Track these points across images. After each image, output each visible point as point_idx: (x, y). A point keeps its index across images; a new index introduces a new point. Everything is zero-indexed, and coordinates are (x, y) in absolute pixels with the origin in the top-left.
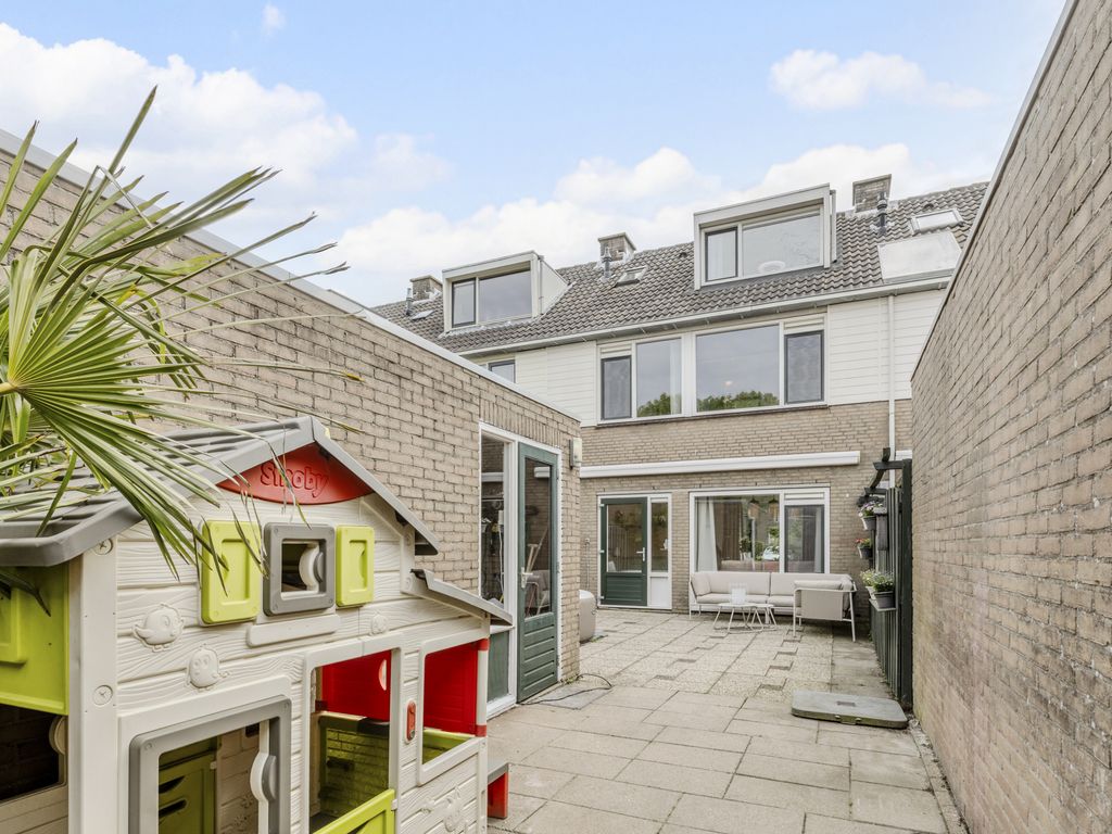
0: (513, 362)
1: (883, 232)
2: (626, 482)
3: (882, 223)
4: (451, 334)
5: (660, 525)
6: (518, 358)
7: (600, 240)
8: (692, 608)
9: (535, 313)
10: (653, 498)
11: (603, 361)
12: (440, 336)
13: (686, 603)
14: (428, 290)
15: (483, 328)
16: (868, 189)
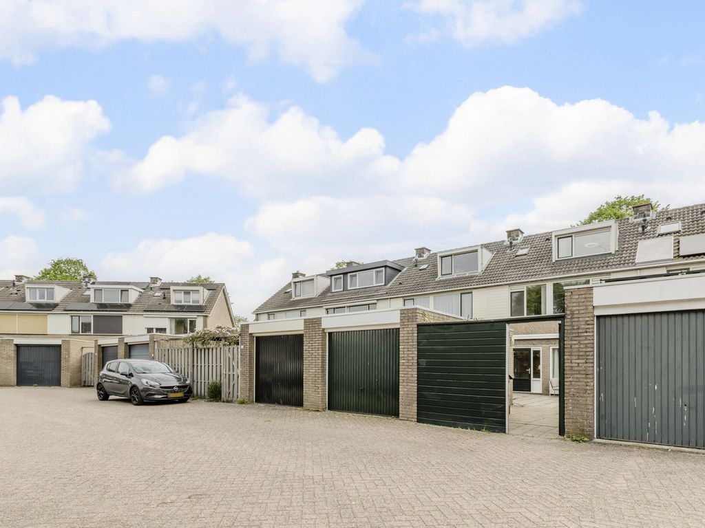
0: (472, 293)
1: (643, 233)
2: (521, 342)
3: (644, 227)
4: (442, 279)
5: (537, 359)
6: (473, 291)
7: (507, 232)
8: (551, 393)
9: (480, 270)
10: (533, 348)
11: (511, 293)
12: (437, 279)
13: (548, 391)
14: (423, 253)
15: (455, 276)
16: (640, 209)
